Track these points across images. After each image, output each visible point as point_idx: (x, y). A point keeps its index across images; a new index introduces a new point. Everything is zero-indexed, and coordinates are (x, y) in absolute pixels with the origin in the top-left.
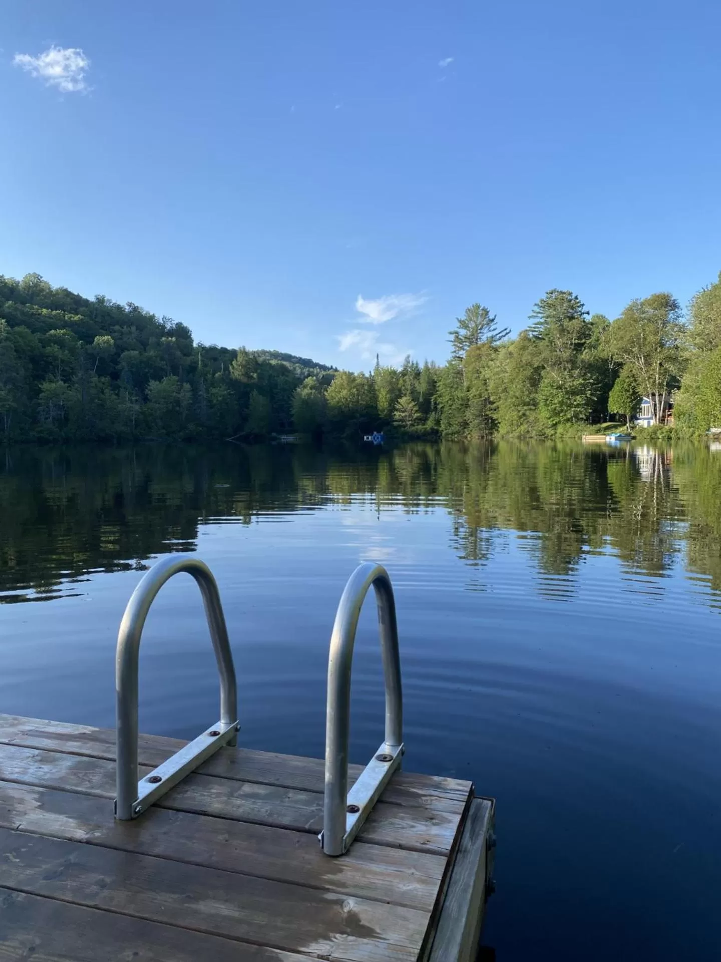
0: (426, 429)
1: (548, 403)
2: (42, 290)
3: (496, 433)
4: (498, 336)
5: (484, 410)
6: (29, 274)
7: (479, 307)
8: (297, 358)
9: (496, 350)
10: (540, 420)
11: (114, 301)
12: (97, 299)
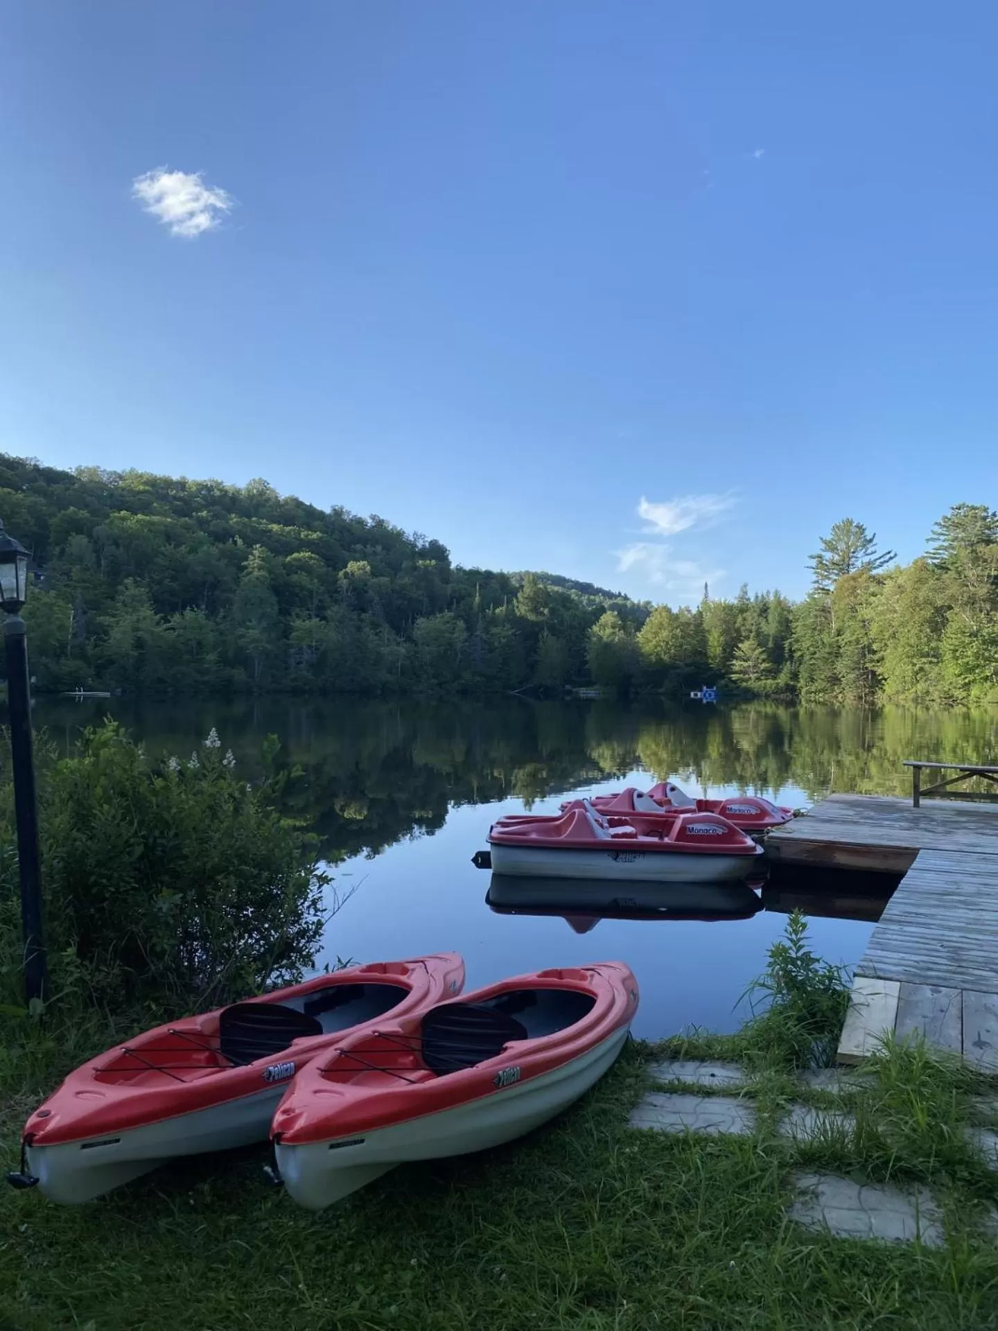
0: (778, 684)
1: (958, 654)
2: (268, 500)
3: (880, 692)
4: (878, 563)
5: (862, 662)
6: (254, 480)
7: (851, 523)
8: (573, 582)
9: (880, 581)
10: (946, 677)
11: (354, 513)
12: (335, 510)
